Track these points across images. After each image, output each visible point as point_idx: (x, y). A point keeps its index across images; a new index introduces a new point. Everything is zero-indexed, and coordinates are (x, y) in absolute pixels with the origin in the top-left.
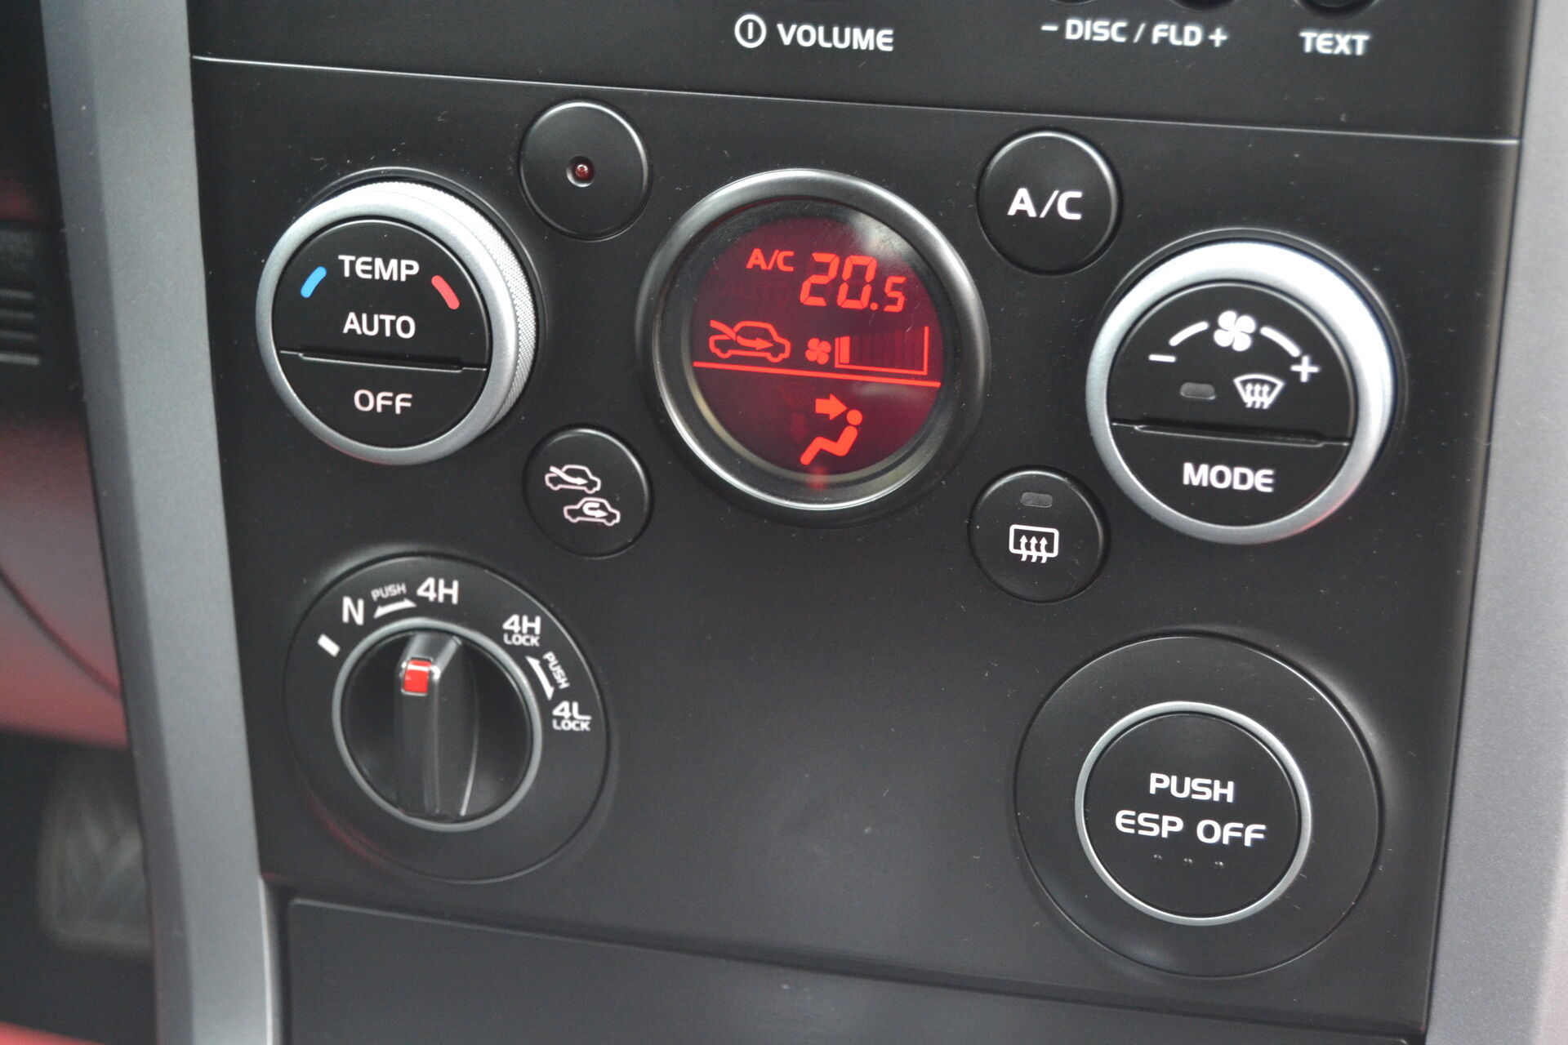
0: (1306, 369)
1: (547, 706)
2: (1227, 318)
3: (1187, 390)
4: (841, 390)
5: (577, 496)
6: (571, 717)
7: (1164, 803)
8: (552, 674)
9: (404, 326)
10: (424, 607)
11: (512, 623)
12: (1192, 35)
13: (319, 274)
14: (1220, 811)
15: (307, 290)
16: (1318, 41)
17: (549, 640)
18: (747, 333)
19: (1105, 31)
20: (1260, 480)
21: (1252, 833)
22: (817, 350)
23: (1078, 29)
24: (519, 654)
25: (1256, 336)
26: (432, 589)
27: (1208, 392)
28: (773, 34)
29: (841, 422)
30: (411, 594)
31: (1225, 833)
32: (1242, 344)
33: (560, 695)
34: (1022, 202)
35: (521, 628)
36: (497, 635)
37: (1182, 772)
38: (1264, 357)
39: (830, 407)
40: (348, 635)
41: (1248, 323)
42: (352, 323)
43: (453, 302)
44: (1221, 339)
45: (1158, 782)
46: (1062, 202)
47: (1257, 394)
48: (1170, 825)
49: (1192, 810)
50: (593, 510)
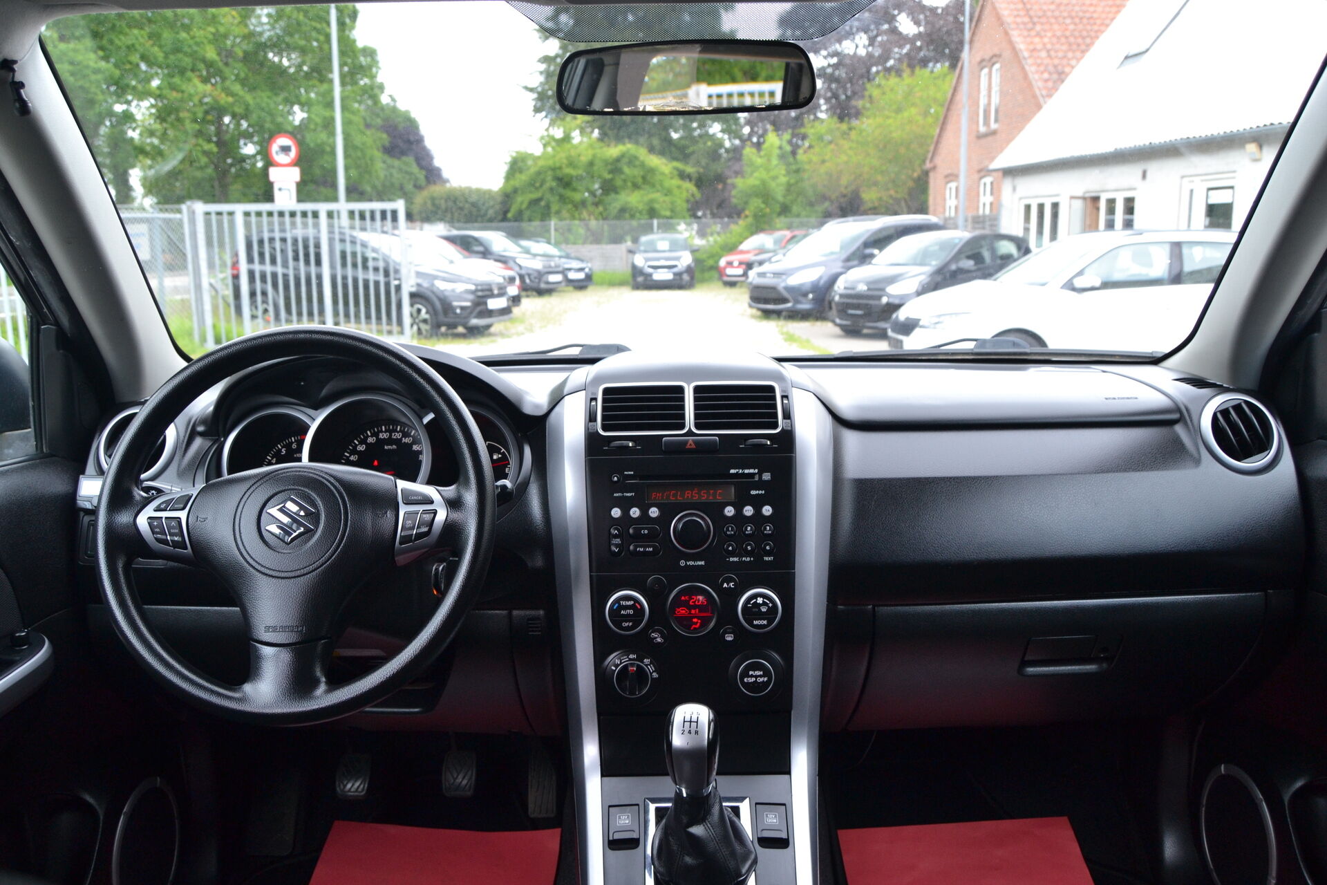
0: (770, 605)
1: (651, 674)
2: (759, 599)
3: (754, 610)
4: (698, 618)
5: (656, 638)
6: (655, 675)
7: (752, 676)
8: (651, 668)
9: (631, 612)
10: (630, 660)
11: (645, 660)
12: (748, 559)
13: (617, 605)
14: (760, 676)
15: (615, 608)
16: (766, 559)
17: (651, 663)
18: (682, 610)
19: (736, 559)
20: (765, 622)
21: (766, 679)
22: (693, 612)
23: (731, 559)
24: (646, 665)
25: (763, 601)
26: (631, 656)
27: (757, 610)
28: (686, 564)
29: (697, 623)
30: (628, 657)
31: (761, 680)
32: (761, 602)
33: (653, 672)
34: (725, 585)
35: (646, 661)
36: (643, 662)
37: (754, 671)
38: (765, 603)
39: (695, 620)
40: (616, 666)
41: (762, 599)
42: (622, 612)
43: (639, 607)
44: (758, 602)
45: (751, 673)
46: (731, 585)
47: (764, 609)
48: (754, 679)
49: (756, 677)
50: (659, 640)
